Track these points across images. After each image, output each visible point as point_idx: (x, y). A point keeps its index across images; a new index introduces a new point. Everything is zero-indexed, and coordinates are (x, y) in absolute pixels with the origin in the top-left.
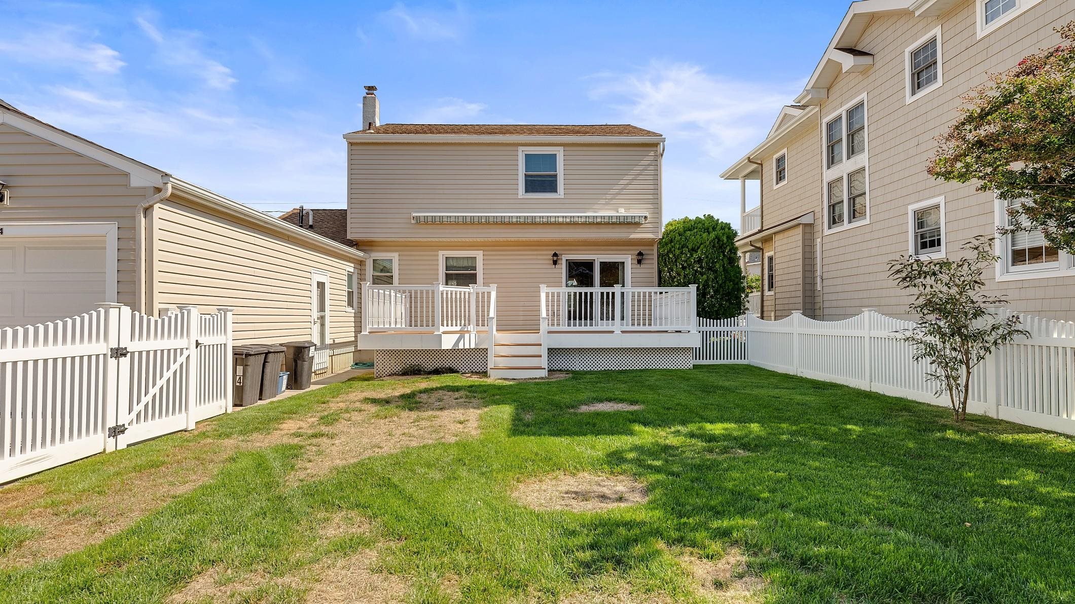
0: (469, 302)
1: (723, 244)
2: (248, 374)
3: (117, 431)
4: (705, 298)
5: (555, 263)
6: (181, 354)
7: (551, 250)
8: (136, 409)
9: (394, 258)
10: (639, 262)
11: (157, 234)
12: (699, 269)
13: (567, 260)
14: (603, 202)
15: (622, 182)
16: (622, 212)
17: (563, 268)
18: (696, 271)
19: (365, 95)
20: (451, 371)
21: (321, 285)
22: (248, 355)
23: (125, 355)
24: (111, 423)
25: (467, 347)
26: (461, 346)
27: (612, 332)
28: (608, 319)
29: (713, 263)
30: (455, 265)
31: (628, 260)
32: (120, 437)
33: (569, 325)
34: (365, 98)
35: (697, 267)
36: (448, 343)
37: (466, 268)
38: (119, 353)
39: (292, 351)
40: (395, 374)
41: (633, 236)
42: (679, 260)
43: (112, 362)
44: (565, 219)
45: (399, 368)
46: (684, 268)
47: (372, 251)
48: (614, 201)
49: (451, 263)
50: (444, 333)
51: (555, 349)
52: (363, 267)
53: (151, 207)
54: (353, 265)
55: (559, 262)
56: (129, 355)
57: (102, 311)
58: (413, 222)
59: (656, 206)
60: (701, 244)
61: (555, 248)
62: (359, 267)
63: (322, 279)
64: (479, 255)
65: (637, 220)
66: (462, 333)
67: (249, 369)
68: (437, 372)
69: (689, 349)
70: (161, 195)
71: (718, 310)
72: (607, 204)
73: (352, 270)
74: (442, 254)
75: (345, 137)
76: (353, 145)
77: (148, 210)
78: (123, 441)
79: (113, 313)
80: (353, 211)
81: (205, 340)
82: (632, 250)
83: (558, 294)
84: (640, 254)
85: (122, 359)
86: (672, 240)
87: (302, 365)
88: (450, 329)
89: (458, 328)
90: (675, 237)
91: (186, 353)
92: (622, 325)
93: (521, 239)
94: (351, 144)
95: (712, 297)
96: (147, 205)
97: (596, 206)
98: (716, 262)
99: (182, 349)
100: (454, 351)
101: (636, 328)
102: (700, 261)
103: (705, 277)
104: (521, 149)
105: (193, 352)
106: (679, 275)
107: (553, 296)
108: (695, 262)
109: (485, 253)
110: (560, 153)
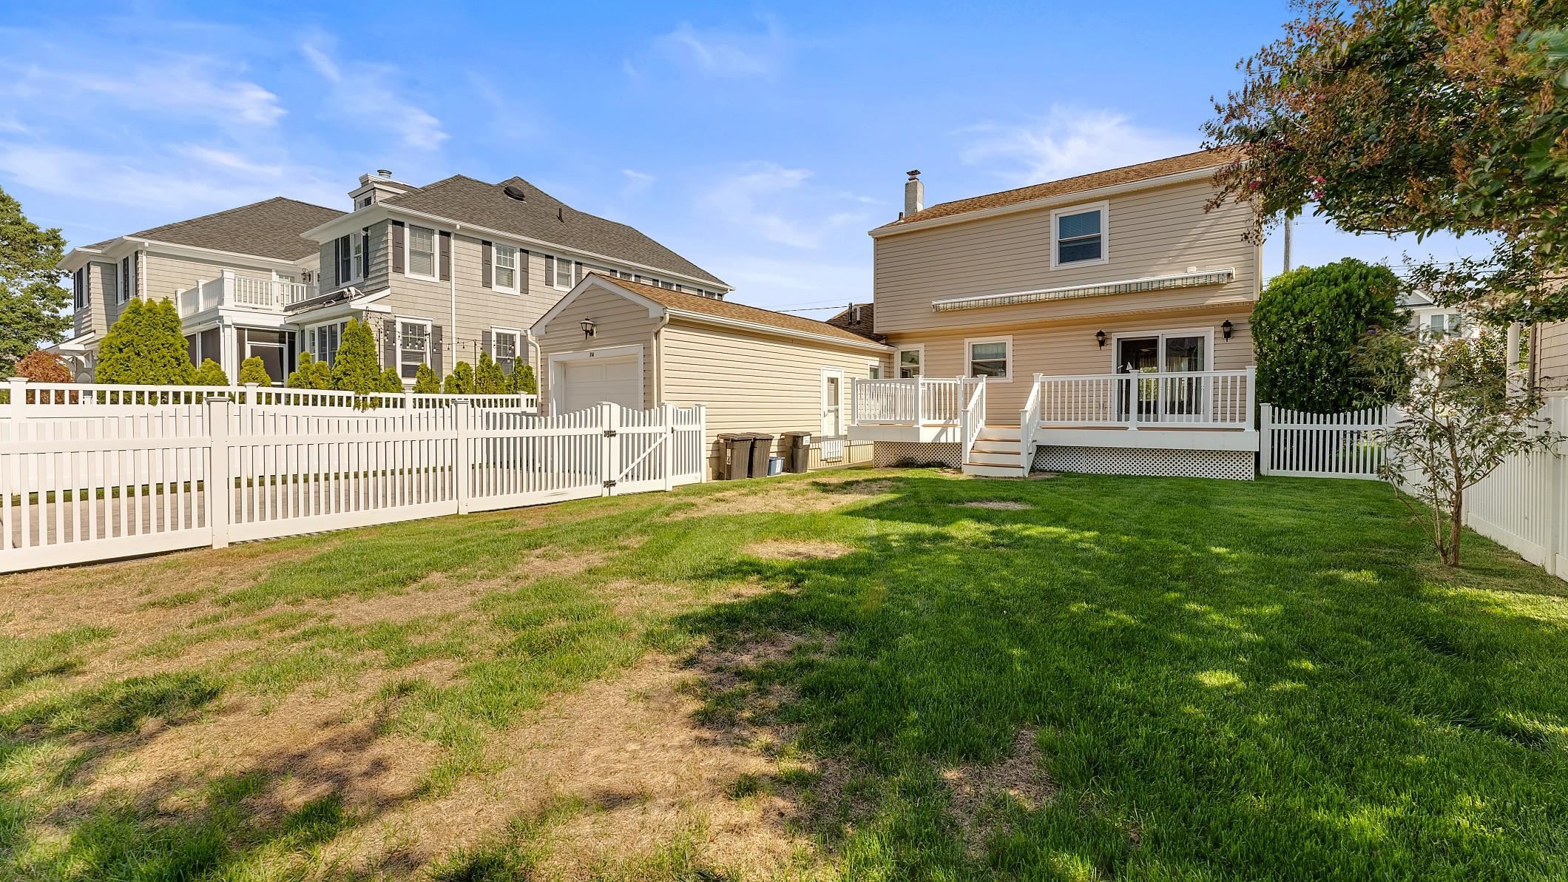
0: (956, 394)
1: (1357, 302)
2: (735, 456)
3: (610, 484)
4: (1313, 382)
5: (1102, 343)
6: (661, 437)
7: (1095, 329)
8: (625, 471)
9: (919, 348)
10: (1227, 335)
11: (663, 350)
12: (1305, 341)
13: (1118, 339)
14: (1165, 261)
15: (1194, 231)
16: (1193, 270)
17: (1113, 350)
18: (1301, 345)
19: (908, 181)
20: (941, 465)
21: (833, 381)
22: (733, 441)
23: (615, 435)
24: (606, 478)
25: (950, 440)
26: (943, 440)
27: (1127, 428)
28: (1189, 412)
29: (1334, 330)
30: (983, 352)
31: (1209, 334)
32: (612, 488)
33: (1119, 419)
34: (907, 184)
35: (1302, 338)
36: (927, 436)
37: (997, 355)
38: (610, 434)
39: (790, 440)
40: (891, 466)
41: (1210, 302)
42: (1275, 330)
43: (606, 440)
44: (1107, 290)
45: (893, 460)
46: (1282, 341)
47: (900, 343)
48: (1182, 259)
49: (978, 351)
50: (924, 426)
51: (1049, 447)
52: (891, 361)
53: (659, 331)
54: (878, 359)
55: (1108, 342)
56: (618, 436)
57: (599, 407)
58: (934, 310)
59: (1249, 256)
60: (1317, 303)
61: (1101, 325)
62: (888, 360)
63: (833, 375)
64: (1008, 340)
65: (1214, 279)
66: (944, 428)
67: (735, 452)
68: (928, 465)
69: (1249, 454)
70: (663, 323)
71: (1337, 399)
72: (1170, 263)
73: (877, 364)
74: (968, 342)
75: (870, 233)
76: (882, 239)
77: (657, 334)
78: (615, 491)
79: (606, 408)
80: (879, 305)
81: (678, 428)
82: (1216, 320)
83: (1105, 383)
84: (1227, 324)
85: (612, 438)
86: (1271, 301)
87: (797, 452)
88: (932, 422)
89: (942, 421)
90: (1276, 297)
91: (664, 436)
92: (1140, 419)
93: (1056, 318)
94: (877, 239)
95: (1326, 380)
96: (656, 331)
97: (1155, 268)
98: (1339, 329)
99: (661, 434)
100: (935, 446)
101: (1219, 424)
102: (1308, 329)
103: (1315, 352)
104: (1053, 212)
105: (670, 436)
106: (1272, 350)
107: (1050, 386)
108: (1298, 331)
109: (1016, 337)
110: (1104, 208)
